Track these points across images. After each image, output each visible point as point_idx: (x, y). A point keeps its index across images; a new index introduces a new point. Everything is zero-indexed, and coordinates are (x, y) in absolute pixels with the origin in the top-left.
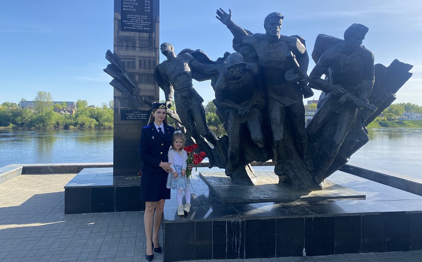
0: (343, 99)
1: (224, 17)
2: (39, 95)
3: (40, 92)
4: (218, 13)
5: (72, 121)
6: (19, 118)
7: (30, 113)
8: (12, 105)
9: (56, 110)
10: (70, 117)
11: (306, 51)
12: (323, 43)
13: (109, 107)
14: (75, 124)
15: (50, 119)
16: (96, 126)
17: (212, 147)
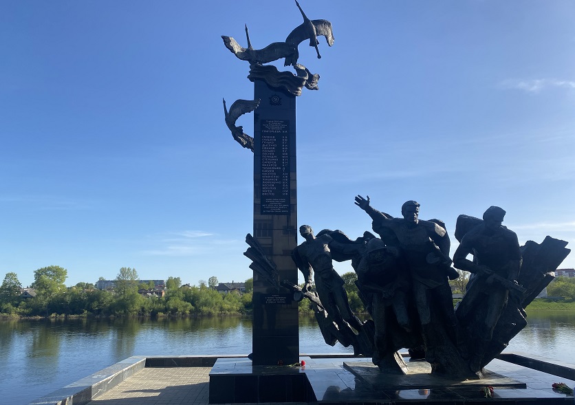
0: (490, 280)
1: (363, 203)
2: (121, 272)
3: (123, 269)
4: (357, 199)
5: (162, 306)
6: (95, 304)
7: (110, 296)
8: (88, 286)
9: (142, 291)
10: (159, 301)
11: (446, 234)
12: (464, 224)
13: (208, 286)
14: (165, 311)
15: (133, 303)
16: (191, 311)
17: (357, 333)
